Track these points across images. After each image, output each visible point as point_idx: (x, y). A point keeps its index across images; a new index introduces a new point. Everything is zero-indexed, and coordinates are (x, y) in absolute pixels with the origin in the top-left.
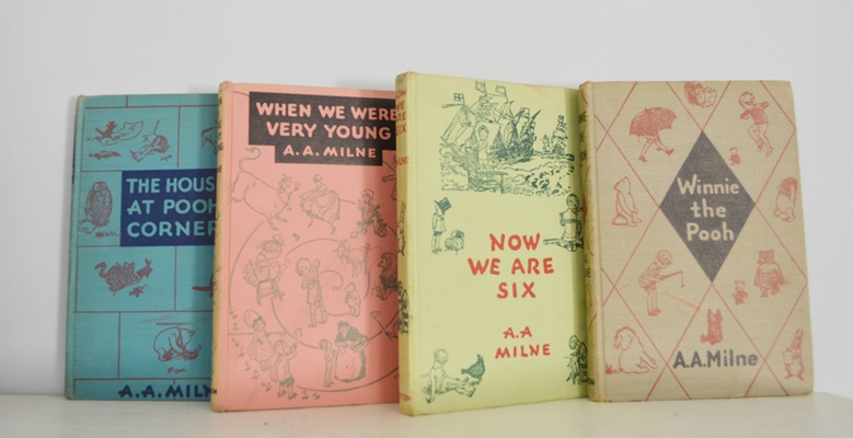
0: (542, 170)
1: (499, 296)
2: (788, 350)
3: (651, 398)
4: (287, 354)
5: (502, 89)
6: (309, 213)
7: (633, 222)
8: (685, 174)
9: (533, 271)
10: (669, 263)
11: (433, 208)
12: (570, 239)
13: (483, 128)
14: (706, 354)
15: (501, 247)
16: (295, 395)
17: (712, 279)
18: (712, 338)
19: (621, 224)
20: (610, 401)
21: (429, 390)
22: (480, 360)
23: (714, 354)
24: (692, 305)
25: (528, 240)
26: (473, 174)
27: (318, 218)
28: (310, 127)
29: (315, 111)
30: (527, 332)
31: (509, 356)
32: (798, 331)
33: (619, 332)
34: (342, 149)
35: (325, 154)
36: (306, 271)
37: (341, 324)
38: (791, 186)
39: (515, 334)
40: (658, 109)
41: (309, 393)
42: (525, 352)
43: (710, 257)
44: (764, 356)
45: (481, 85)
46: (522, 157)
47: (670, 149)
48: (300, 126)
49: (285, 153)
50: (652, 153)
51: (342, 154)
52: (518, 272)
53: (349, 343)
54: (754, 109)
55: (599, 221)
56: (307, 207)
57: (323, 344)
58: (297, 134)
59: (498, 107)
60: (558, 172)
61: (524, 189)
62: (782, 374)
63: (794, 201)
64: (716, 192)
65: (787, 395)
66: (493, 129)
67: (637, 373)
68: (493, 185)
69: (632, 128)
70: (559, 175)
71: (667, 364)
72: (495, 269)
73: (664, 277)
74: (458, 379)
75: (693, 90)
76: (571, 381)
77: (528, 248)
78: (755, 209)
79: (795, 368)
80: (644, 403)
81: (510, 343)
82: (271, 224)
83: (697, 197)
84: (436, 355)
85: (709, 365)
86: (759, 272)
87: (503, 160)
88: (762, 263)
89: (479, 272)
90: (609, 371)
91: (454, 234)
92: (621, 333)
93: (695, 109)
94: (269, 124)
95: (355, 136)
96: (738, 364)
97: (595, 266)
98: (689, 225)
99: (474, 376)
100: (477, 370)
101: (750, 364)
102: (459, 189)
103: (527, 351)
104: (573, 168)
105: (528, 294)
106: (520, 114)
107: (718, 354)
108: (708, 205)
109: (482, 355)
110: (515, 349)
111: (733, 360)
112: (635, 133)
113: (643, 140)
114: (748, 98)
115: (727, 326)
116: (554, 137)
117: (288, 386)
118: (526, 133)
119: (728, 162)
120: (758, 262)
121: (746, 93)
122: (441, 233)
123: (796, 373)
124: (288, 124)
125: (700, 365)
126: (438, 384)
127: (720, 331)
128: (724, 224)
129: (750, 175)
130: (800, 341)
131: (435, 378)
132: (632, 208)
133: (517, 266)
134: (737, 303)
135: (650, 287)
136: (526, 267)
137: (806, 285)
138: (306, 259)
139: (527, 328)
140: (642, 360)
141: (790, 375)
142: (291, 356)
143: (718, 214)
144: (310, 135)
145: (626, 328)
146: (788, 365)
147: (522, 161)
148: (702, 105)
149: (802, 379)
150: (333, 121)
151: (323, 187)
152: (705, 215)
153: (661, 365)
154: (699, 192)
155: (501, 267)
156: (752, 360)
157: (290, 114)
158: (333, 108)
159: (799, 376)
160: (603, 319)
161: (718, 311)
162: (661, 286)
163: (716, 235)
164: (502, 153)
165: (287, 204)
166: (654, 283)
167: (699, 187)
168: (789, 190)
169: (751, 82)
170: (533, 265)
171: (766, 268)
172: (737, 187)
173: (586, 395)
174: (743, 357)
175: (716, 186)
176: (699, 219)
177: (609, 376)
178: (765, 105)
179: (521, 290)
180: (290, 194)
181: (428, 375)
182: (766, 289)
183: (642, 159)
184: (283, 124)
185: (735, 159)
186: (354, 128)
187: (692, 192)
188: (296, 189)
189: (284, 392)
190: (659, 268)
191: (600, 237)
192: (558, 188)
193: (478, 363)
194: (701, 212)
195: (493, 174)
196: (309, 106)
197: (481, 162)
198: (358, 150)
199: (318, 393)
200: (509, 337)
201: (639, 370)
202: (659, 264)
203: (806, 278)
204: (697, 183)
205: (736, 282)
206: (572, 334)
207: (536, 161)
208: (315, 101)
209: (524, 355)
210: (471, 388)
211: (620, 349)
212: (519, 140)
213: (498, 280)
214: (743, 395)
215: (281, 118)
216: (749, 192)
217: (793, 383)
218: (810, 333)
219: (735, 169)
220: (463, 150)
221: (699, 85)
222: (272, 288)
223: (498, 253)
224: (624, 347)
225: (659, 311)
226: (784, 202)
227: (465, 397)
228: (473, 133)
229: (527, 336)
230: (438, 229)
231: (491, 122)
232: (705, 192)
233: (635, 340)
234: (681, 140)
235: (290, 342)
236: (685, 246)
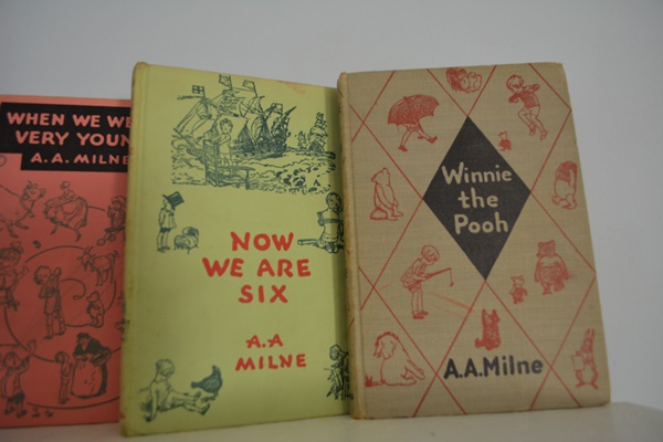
0: (297, 167)
1: (241, 300)
2: (578, 354)
3: (419, 413)
4: (18, 368)
5: (250, 84)
6: (53, 220)
7: (393, 215)
8: (450, 161)
9: (284, 273)
10: (435, 259)
11: (160, 203)
12: (329, 240)
13: (226, 121)
14: (482, 361)
15: (245, 246)
16: (24, 413)
17: (485, 277)
18: (489, 341)
19: (380, 219)
20: (372, 418)
21: (148, 406)
22: (216, 372)
23: (491, 360)
24: (463, 306)
25: (279, 239)
26: (212, 168)
27: (62, 225)
28: (62, 135)
29: (69, 120)
30: (276, 340)
31: (253, 367)
32: (588, 331)
33: (380, 338)
34: (94, 157)
35: (76, 161)
36: (45, 280)
37: (81, 336)
38: (570, 170)
39: (261, 343)
40: (418, 96)
41: (41, 411)
42: (274, 363)
43: (483, 252)
44: (551, 363)
45: (225, 80)
46: (272, 153)
47: (433, 137)
48: (51, 135)
49: (33, 160)
50: (412, 141)
51: (94, 162)
52: (266, 274)
53: (89, 356)
54: (524, 92)
55: (355, 216)
56: (51, 213)
57: (59, 357)
58: (48, 142)
59: (245, 102)
60: (315, 169)
61: (275, 186)
62: (572, 382)
63: (575, 187)
64: (486, 180)
65: (580, 407)
66: (238, 124)
67: (401, 384)
68: (236, 180)
69: (390, 116)
70: (317, 172)
71: (436, 374)
72: (237, 271)
73: (431, 275)
74: (186, 394)
75: (455, 76)
76: (332, 396)
77: (279, 249)
78: (530, 196)
79: (587, 375)
80: (410, 421)
81: (254, 354)
82: (11, 231)
83: (466, 187)
84: (158, 366)
85: (486, 374)
86: (539, 265)
87: (249, 155)
88: (542, 256)
89: (216, 273)
90: (369, 383)
91: (186, 231)
92: (382, 339)
93: (458, 95)
94: (18, 133)
95: (109, 143)
96: (520, 372)
97: (353, 267)
98: (457, 217)
99: (208, 391)
100: (213, 383)
101: (535, 372)
102: (194, 183)
103: (277, 362)
104: (334, 166)
105: (278, 299)
106: (271, 109)
107: (496, 361)
108: (477, 195)
109: (218, 366)
110: (261, 360)
111: (513, 367)
112: (394, 122)
113: (403, 128)
114: (516, 81)
115: (505, 328)
116: (311, 134)
117: (17, 403)
118: (279, 128)
119: (498, 148)
120: (538, 255)
121: (514, 76)
122: (169, 230)
123: (589, 380)
124: (38, 133)
125: (476, 374)
126: (161, 400)
127: (498, 334)
128: (497, 215)
129: (523, 160)
130: (591, 343)
131: (157, 392)
132: (392, 201)
133: (265, 267)
134: (515, 302)
135: (414, 286)
136: (275, 268)
137: (594, 279)
138: (46, 267)
139: (277, 336)
140: (407, 370)
141: (582, 383)
142: (22, 369)
143: (489, 203)
144: (61, 143)
145: (388, 333)
146: (579, 371)
147: (272, 156)
148: (467, 91)
149: (596, 387)
150: (87, 129)
151: (71, 194)
152: (475, 205)
153: (430, 375)
154: (467, 181)
155: (244, 268)
156: (536, 367)
157: (42, 123)
158: (88, 117)
159: (593, 383)
160: (361, 324)
161: (494, 312)
162: (427, 285)
163: (488, 227)
164: (248, 147)
165: (30, 211)
166: (419, 282)
167: (466, 176)
168: (568, 175)
169: (519, 65)
170: (284, 267)
171: (547, 261)
172: (509, 174)
173: (348, 412)
174: (526, 363)
175: (486, 174)
176: (468, 209)
177: (370, 390)
178: (535, 87)
179: (269, 294)
180: (34, 201)
181: (148, 389)
182: (548, 285)
183: (403, 148)
184: (33, 133)
185: (506, 144)
186: (109, 136)
187: (458, 181)
188: (41, 196)
189: (12, 409)
190: (424, 265)
191: (356, 233)
192: (316, 186)
193: (213, 375)
194: (470, 202)
195: (236, 169)
196: (62, 116)
197: (222, 156)
198: (111, 158)
199: (51, 411)
200: (254, 346)
201: (404, 381)
202: (424, 260)
203: (594, 271)
204: (464, 172)
205: (513, 279)
206: (334, 343)
207: (290, 157)
208: (69, 110)
209: (272, 366)
210: (205, 405)
211: (382, 358)
212: (269, 136)
213: (239, 282)
214: (527, 408)
215: (32, 127)
216: (523, 178)
217: (586, 392)
218: (602, 334)
219: (507, 155)
220: (201, 143)
221: (462, 70)
222: (6, 297)
223: (240, 253)
224: (386, 356)
225: (426, 313)
226: (563, 189)
227: (196, 415)
228: (214, 126)
229: (276, 345)
230: (165, 225)
231: (236, 115)
232: (474, 180)
233: (399, 347)
234: (445, 127)
235: (22, 354)
236: (453, 240)
